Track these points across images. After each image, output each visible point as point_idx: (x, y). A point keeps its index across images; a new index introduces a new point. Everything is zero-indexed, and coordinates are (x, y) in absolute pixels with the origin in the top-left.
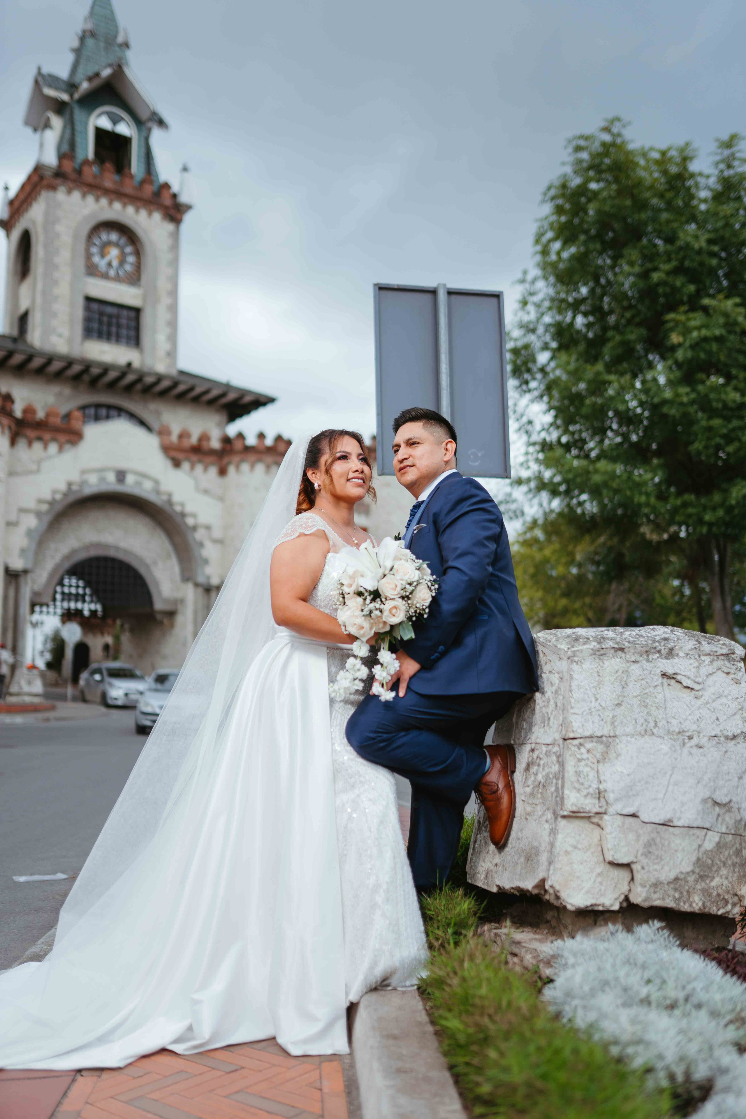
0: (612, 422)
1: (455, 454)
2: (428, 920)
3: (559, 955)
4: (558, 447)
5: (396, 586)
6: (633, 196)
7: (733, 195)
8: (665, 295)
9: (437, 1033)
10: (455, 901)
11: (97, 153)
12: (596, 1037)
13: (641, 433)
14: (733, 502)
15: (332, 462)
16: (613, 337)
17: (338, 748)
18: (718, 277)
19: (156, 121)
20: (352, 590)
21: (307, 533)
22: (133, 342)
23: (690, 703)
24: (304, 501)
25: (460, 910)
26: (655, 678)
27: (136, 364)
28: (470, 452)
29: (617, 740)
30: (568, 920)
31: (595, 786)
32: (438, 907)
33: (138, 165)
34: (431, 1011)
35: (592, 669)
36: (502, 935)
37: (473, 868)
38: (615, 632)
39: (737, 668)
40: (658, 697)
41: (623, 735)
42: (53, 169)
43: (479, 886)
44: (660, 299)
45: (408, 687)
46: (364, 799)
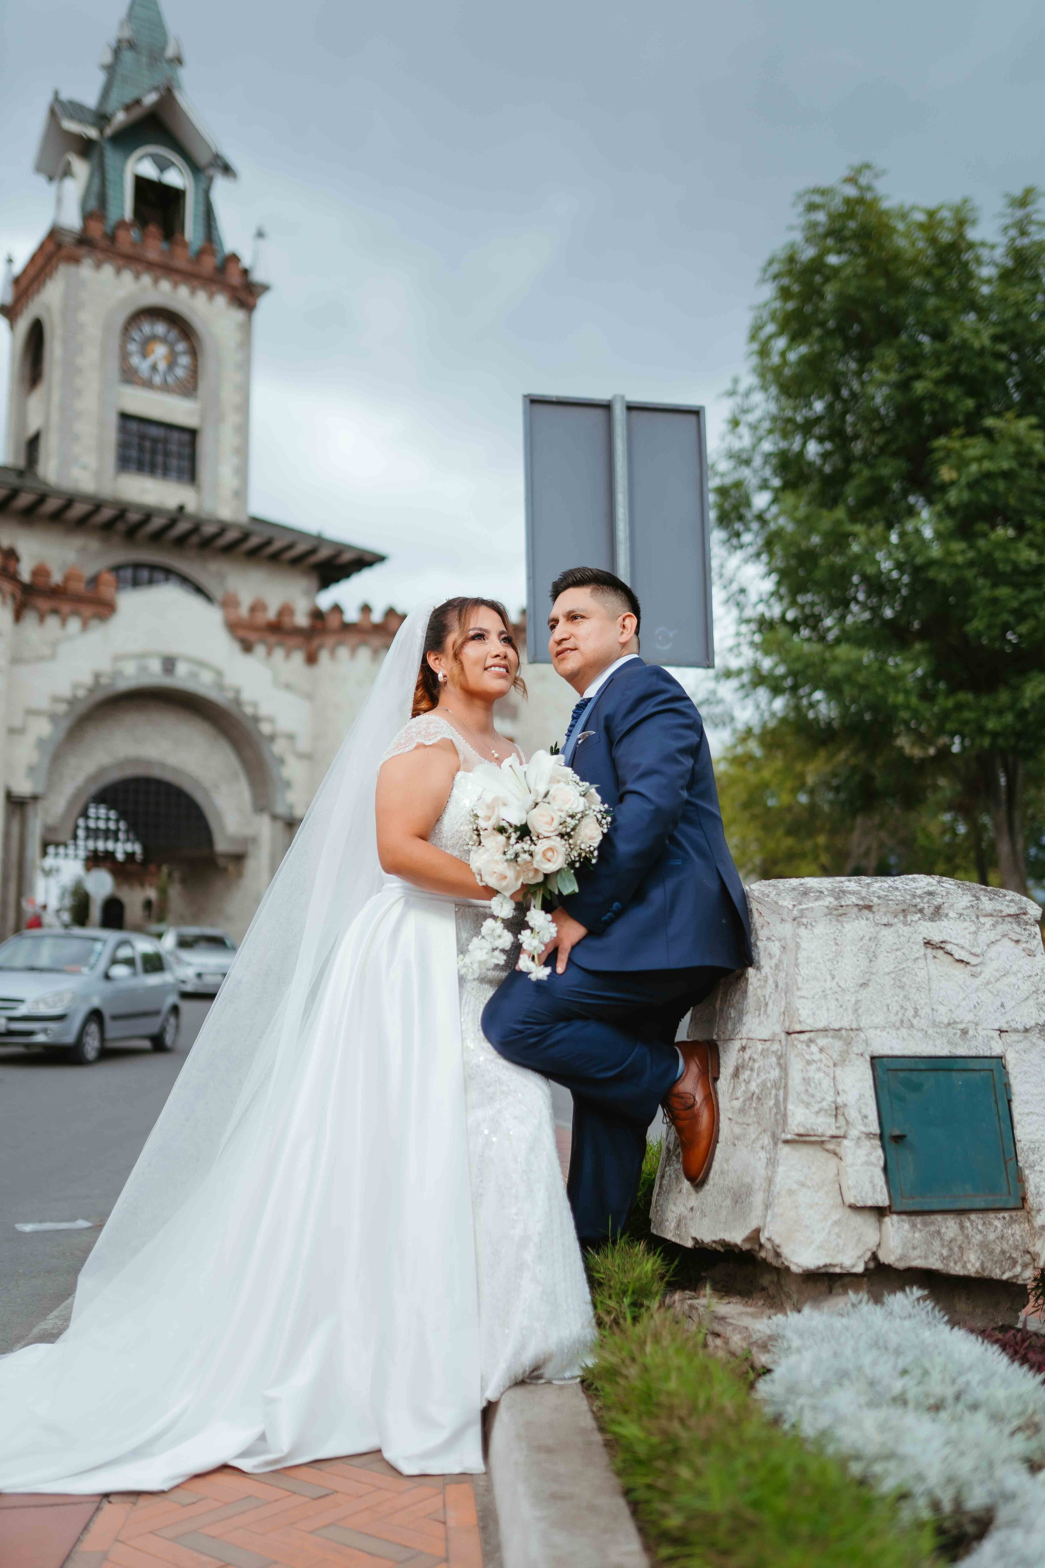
0: (857, 591)
1: (636, 633)
2: (596, 1285)
3: (778, 1336)
4: (782, 625)
5: (553, 820)
6: (887, 274)
7: (1028, 273)
8: (933, 413)
9: (607, 1444)
10: (633, 1260)
11: (137, 212)
12: (830, 1449)
13: (897, 606)
14: (1027, 704)
15: (463, 643)
16: (860, 472)
17: (470, 1044)
18: (1006, 388)
19: (220, 167)
20: (490, 824)
21: (428, 743)
22: (186, 476)
23: (964, 982)
24: (423, 697)
25: (641, 1272)
26: (916, 947)
27: (191, 507)
28: (655, 631)
29: (862, 1035)
30: (792, 1287)
31: (830, 1099)
32: (610, 1267)
33: (195, 230)
34: (599, 1414)
35: (827, 934)
36: (699, 1307)
37: (660, 1213)
38: (860, 884)
39: (1030, 935)
40: (919, 974)
41: (870, 1027)
42: (75, 233)
43: (668, 1238)
44: (926, 418)
45: (570, 960)
46: (508, 1116)
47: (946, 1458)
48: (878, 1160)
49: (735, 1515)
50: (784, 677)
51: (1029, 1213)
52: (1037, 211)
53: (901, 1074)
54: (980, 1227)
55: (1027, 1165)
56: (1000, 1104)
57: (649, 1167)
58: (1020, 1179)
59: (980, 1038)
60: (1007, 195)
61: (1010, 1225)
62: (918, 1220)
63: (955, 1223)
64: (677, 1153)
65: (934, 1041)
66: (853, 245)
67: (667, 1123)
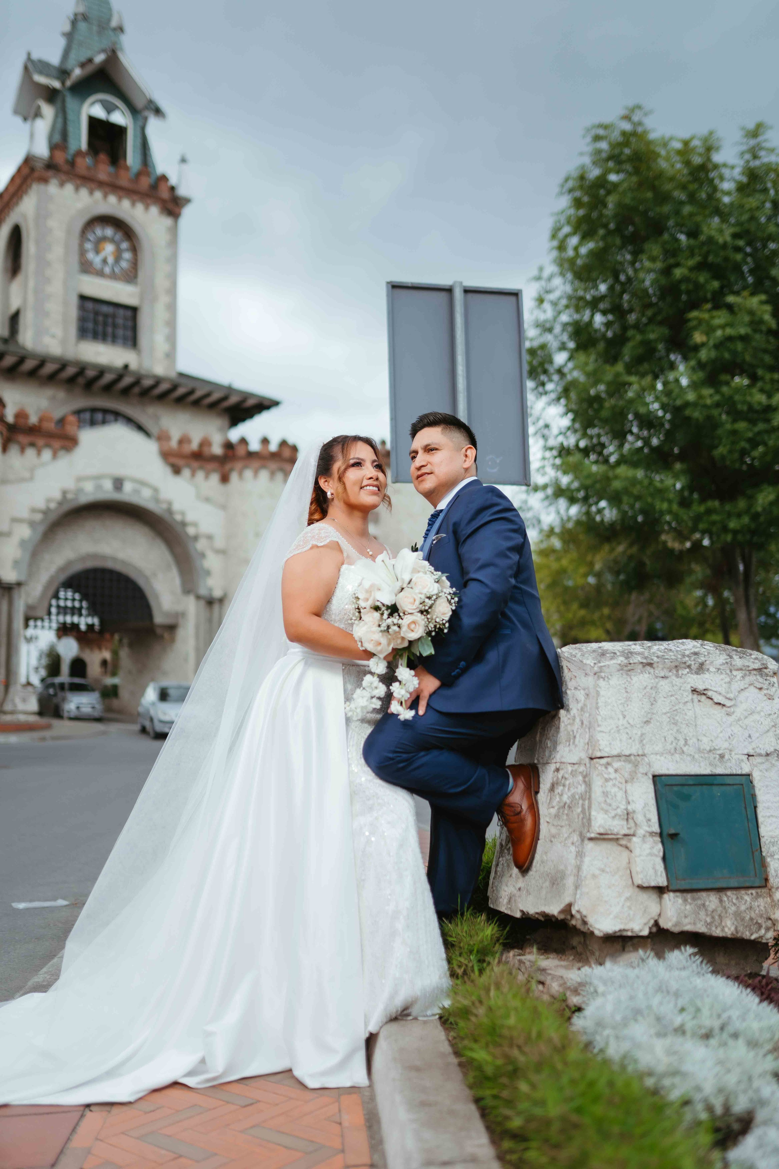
0: (632, 426)
1: (475, 460)
2: (449, 947)
3: (587, 983)
4: (576, 452)
5: (415, 601)
6: (653, 188)
7: (759, 187)
8: (688, 292)
9: (461, 1065)
10: (477, 927)
11: (90, 143)
12: (630, 1068)
13: (662, 437)
14: (759, 509)
15: (346, 469)
16: (633, 337)
17: (355, 768)
18: (742, 273)
19: (152, 109)
20: (368, 604)
21: (320, 544)
22: (130, 343)
23: (722, 719)
24: (316, 511)
25: (483, 936)
26: (685, 694)
27: (134, 366)
28: (488, 458)
29: (646, 759)
30: (595, 946)
31: (623, 807)
32: (460, 933)
33: (134, 157)
34: (454, 1042)
35: (620, 685)
36: (526, 962)
37: (495, 892)
38: (643, 647)
39: (770, 684)
40: (688, 714)
41: (652, 754)
42: (44, 160)
43: (502, 910)
44: (683, 296)
45: (428, 705)
46: (383, 822)
47: (717, 1075)
48: (659, 852)
49: (564, 1119)
50: (578, 490)
51: (770, 890)
52: (765, 141)
53: (675, 788)
54: (734, 901)
55: (769, 855)
56: (748, 810)
57: (487, 857)
58: (763, 864)
59: (733, 761)
60: (743, 129)
61: (756, 899)
62: (689, 896)
63: (716, 898)
64: (508, 847)
65: (699, 763)
66: (628, 167)
67: (501, 825)
